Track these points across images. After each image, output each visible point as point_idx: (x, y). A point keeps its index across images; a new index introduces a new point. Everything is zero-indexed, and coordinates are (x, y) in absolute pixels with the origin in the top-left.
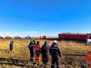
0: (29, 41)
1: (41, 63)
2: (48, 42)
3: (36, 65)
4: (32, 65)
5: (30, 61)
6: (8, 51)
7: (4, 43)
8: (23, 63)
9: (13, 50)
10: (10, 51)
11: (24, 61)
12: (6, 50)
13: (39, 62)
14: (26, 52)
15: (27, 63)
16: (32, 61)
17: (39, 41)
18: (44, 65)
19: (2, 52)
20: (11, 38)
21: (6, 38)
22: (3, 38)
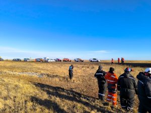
0: (95, 66)
1: (117, 106)
2: (131, 70)
3: (109, 107)
4: (102, 105)
5: (98, 99)
6: (67, 79)
7: (62, 67)
8: (88, 100)
9: (73, 78)
10: (69, 80)
11: (89, 97)
12: (64, 78)
13: (114, 104)
14: (92, 83)
15: (94, 102)
16: (102, 99)
17: (114, 67)
18: (124, 111)
19: (60, 80)
20: (70, 61)
21: (64, 61)
22: (61, 61)
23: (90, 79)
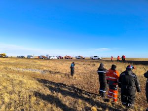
1: (117, 103)
3: (110, 103)
4: (103, 102)
6: (69, 76)
7: (64, 65)
8: (89, 96)
9: (75, 75)
10: (71, 76)
11: (90, 93)
12: (66, 74)
15: (95, 98)
18: (124, 107)
19: (62, 77)
20: (72, 58)
21: (66, 58)
22: (62, 58)
23: (91, 76)
